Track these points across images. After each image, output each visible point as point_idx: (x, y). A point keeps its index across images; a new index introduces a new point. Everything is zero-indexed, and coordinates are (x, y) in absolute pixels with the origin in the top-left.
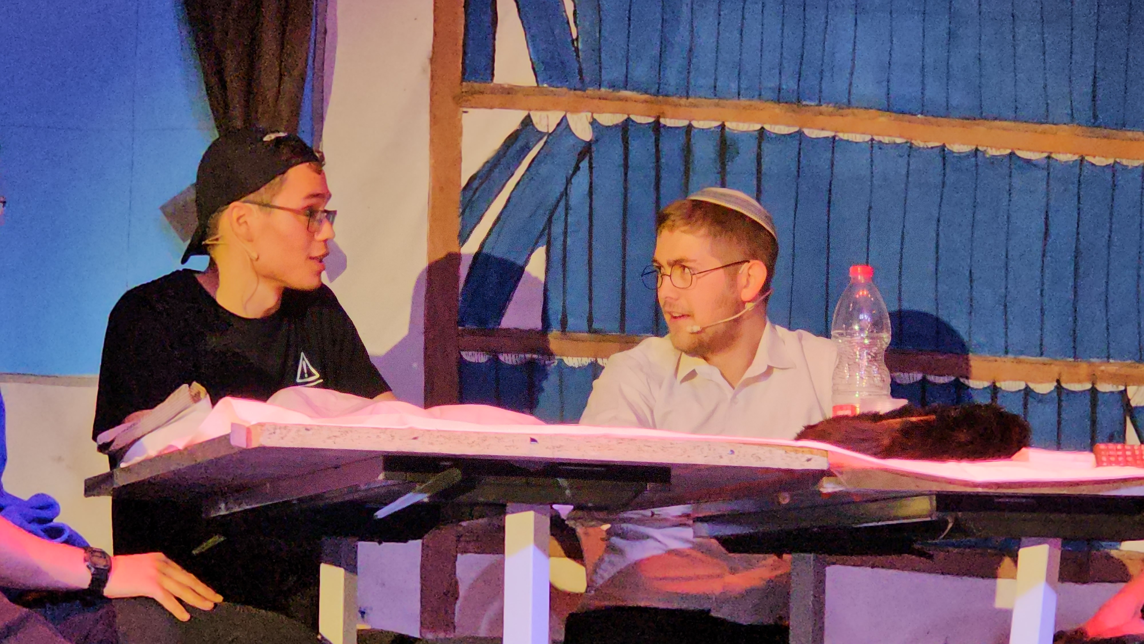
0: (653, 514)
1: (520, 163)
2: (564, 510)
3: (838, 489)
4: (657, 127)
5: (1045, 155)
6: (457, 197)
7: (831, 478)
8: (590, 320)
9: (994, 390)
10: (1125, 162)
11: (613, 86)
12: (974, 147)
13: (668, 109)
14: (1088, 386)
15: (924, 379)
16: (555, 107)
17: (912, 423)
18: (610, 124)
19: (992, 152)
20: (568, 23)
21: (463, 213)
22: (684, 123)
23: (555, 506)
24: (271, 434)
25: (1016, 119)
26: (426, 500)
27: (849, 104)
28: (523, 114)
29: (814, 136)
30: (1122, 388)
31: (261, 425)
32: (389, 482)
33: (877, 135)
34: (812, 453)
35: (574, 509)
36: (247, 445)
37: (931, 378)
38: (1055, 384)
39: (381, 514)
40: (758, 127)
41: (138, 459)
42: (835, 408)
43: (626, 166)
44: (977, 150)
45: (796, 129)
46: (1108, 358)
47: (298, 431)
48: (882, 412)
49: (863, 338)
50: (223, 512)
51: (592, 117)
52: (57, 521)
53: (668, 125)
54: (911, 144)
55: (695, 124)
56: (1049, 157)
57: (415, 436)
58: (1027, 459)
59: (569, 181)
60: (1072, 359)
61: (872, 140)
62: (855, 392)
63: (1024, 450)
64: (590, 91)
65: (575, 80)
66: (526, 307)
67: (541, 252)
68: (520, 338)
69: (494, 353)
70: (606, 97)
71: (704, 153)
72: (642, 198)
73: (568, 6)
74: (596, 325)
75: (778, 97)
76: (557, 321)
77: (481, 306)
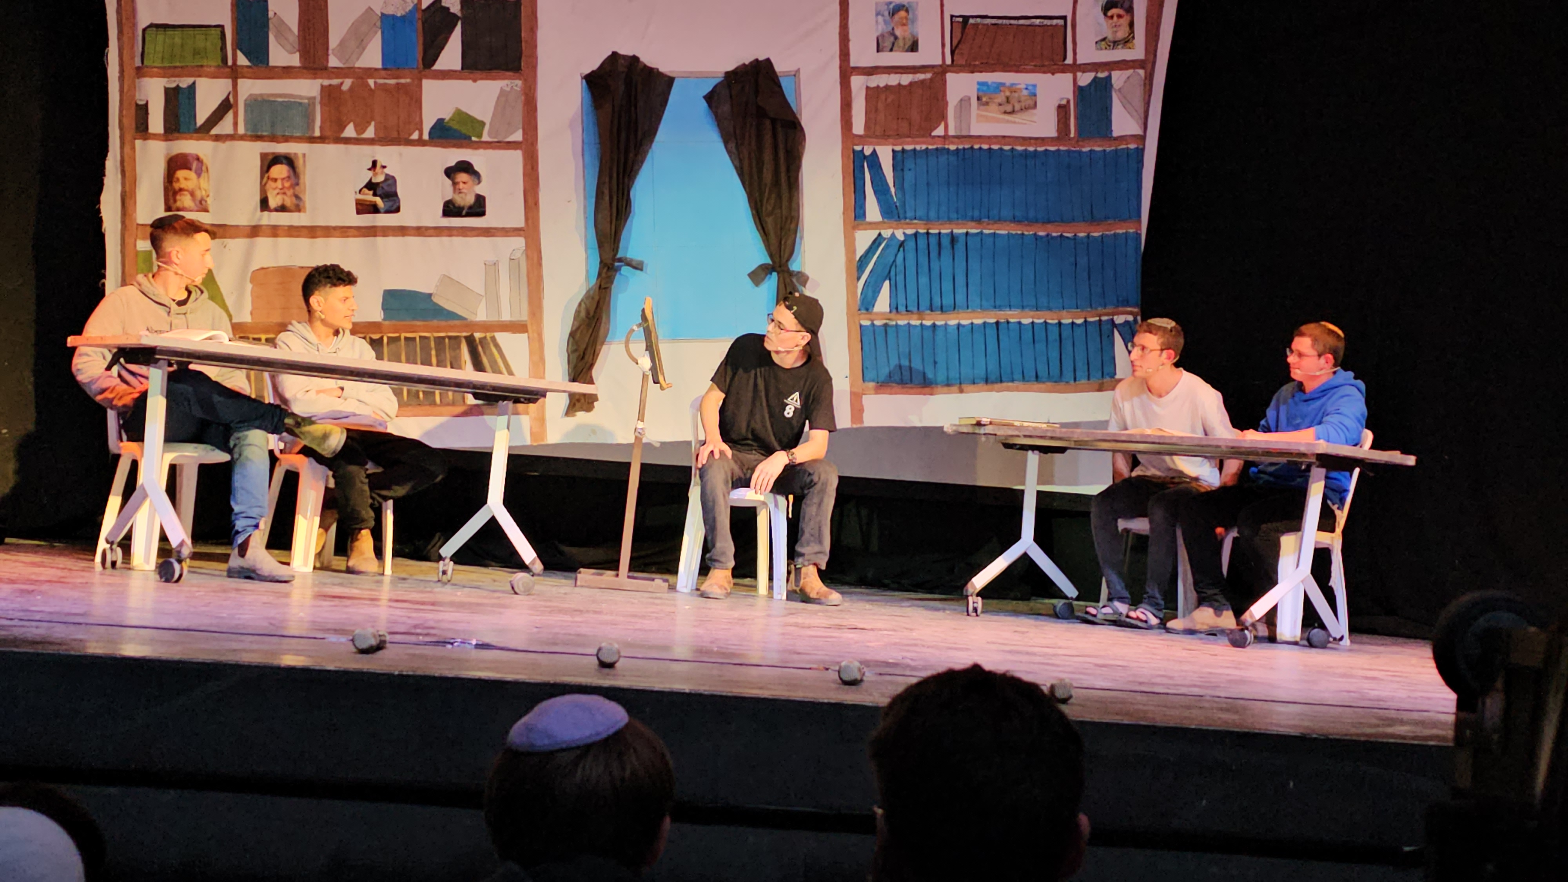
1: (878, 251)
4: (928, 233)
5: (1073, 235)
6: (855, 264)
8: (906, 307)
11: (911, 220)
12: (1047, 233)
13: (931, 226)
16: (890, 228)
18: (909, 234)
19: (1054, 234)
20: (893, 196)
21: (857, 270)
22: (937, 231)
27: (999, 220)
28: (877, 232)
29: (987, 233)
30: (1111, 317)
33: (1010, 231)
40: (966, 231)
43: (917, 249)
44: (1048, 235)
45: (980, 231)
46: (1104, 307)
51: (903, 231)
53: (932, 233)
54: (1023, 234)
55: (942, 232)
56: (1075, 235)
59: (896, 255)
60: (1089, 309)
61: (1009, 233)
64: (903, 221)
65: (896, 217)
66: (883, 303)
67: (887, 283)
68: (881, 315)
69: (872, 321)
70: (908, 224)
71: (946, 242)
72: (923, 260)
73: (893, 190)
74: (909, 309)
75: (973, 219)
76: (895, 308)
77: (867, 304)
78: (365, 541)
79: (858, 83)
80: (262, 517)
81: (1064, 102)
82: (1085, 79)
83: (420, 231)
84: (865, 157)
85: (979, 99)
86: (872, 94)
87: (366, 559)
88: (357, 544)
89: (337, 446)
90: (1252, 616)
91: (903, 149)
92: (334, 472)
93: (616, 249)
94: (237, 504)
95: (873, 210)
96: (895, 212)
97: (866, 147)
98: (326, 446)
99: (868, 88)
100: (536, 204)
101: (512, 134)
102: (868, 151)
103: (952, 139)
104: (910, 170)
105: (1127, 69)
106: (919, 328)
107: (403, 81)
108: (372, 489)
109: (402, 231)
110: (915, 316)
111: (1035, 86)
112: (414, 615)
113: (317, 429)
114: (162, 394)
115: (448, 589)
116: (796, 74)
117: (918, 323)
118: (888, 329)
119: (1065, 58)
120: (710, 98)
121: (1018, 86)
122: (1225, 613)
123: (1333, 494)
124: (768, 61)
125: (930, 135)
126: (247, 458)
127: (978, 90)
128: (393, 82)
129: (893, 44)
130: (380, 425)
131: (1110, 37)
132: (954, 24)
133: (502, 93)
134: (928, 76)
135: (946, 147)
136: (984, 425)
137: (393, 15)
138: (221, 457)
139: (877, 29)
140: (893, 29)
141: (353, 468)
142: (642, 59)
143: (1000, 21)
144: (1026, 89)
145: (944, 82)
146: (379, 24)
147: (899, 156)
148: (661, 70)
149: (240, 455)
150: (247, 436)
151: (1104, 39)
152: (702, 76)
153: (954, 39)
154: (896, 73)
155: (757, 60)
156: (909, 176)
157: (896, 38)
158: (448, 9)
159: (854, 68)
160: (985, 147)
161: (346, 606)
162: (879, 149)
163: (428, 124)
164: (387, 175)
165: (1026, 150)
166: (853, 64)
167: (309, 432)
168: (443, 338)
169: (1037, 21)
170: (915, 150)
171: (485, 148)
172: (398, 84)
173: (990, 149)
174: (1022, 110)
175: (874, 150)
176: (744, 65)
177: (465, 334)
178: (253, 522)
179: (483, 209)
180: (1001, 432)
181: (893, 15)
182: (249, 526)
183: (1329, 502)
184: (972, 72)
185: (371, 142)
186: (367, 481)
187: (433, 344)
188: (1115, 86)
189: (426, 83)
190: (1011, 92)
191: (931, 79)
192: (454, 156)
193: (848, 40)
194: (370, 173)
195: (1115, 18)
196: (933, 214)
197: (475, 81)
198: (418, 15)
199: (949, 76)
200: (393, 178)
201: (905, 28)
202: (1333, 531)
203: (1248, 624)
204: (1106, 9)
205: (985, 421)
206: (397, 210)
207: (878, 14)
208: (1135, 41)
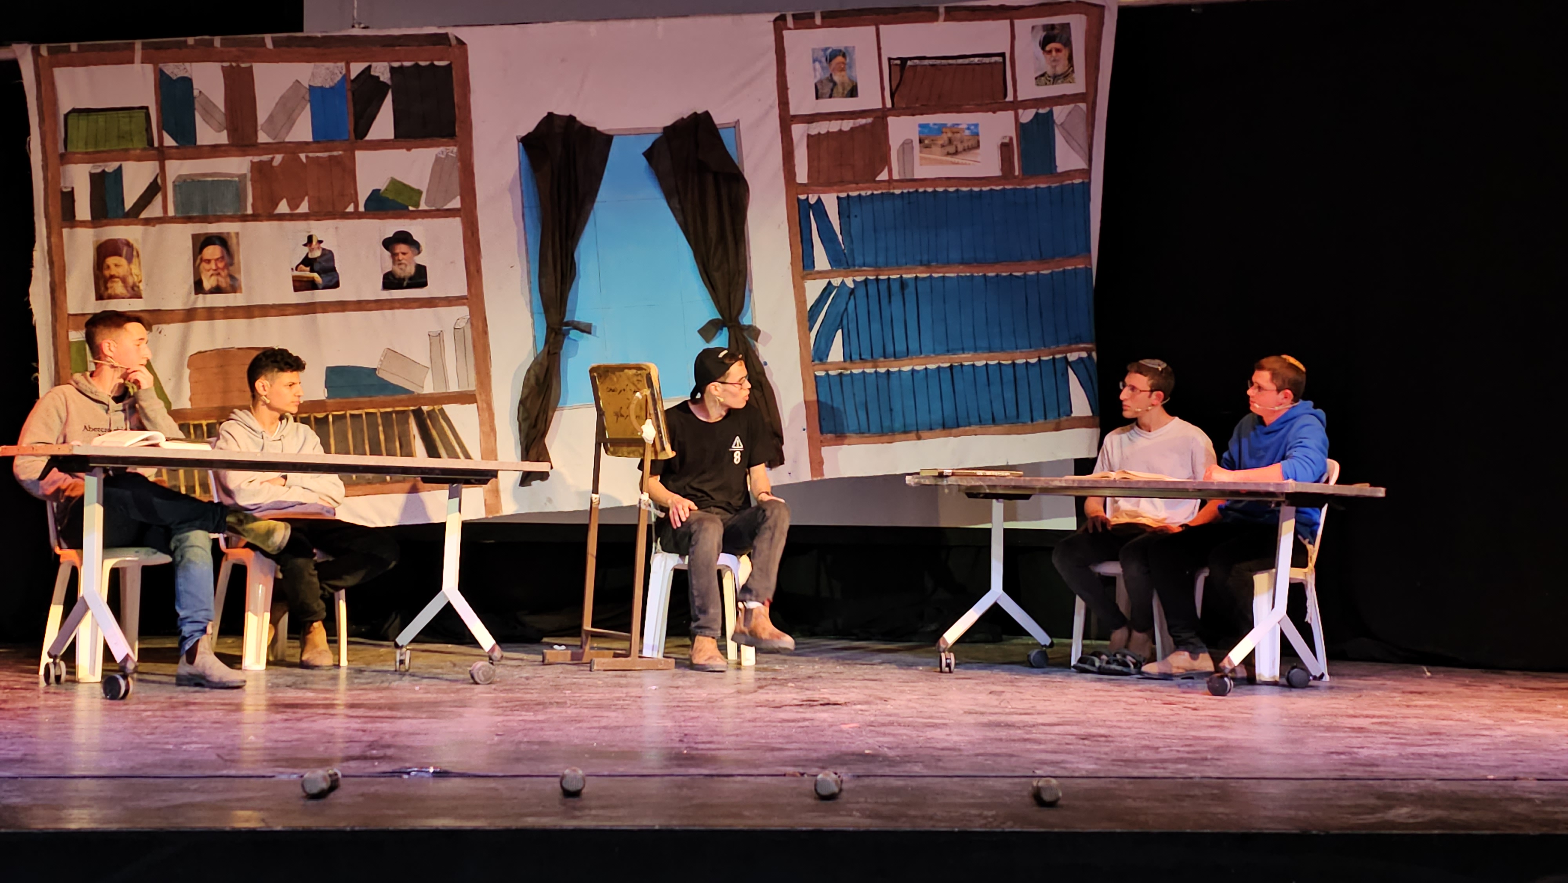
1: (829, 299)
4: (877, 280)
6: (807, 315)
8: (860, 355)
11: (860, 266)
12: (997, 274)
13: (881, 273)
14: (1051, 357)
16: (839, 276)
18: (859, 281)
19: (1004, 274)
20: (839, 243)
21: (809, 321)
22: (886, 277)
27: (948, 264)
28: (827, 280)
29: (937, 277)
30: (1064, 355)
33: (960, 274)
40: (915, 276)
43: (867, 296)
45: (929, 275)
46: (1057, 345)
51: (853, 279)
53: (881, 279)
54: (973, 275)
55: (891, 277)
56: (1025, 274)
59: (847, 304)
60: (1042, 349)
61: (958, 276)
64: (852, 268)
65: (845, 266)
66: (836, 353)
67: (840, 332)
68: (835, 365)
69: (827, 371)
70: (858, 271)
71: (896, 288)
72: (874, 308)
73: (840, 237)
74: (863, 357)
75: (921, 264)
76: (848, 357)
77: (820, 354)
78: (319, 632)
79: (798, 131)
80: (210, 620)
81: (1007, 140)
82: (1027, 116)
83: (360, 305)
84: (810, 206)
85: (921, 141)
86: (813, 141)
87: (320, 653)
88: (310, 636)
89: (282, 542)
90: (1230, 662)
91: (848, 195)
92: (282, 566)
93: (563, 313)
94: (182, 609)
95: (821, 261)
96: (844, 259)
97: (810, 196)
98: (270, 543)
99: (809, 136)
100: (479, 271)
101: (449, 201)
102: (813, 200)
103: (895, 184)
104: (856, 216)
105: (1068, 104)
106: (874, 375)
107: (335, 153)
108: (321, 580)
109: (342, 306)
110: (870, 364)
111: (976, 125)
112: (369, 726)
113: (261, 526)
114: (98, 502)
115: (406, 681)
116: (736, 125)
117: (872, 370)
118: (844, 379)
119: (1005, 96)
120: (649, 155)
121: (960, 127)
122: (1201, 655)
123: (1304, 529)
124: (707, 113)
125: (875, 181)
126: (190, 561)
127: (920, 132)
128: (326, 154)
129: (832, 90)
130: (328, 512)
131: (1050, 72)
132: (892, 67)
133: (438, 160)
134: (869, 120)
135: (892, 191)
136: (947, 476)
137: (322, 88)
138: (163, 559)
139: (815, 76)
140: (831, 75)
141: (301, 561)
142: (578, 119)
143: (938, 62)
144: (968, 129)
145: (886, 126)
146: (307, 97)
147: (845, 203)
148: (599, 128)
149: (182, 557)
150: (188, 537)
151: (1043, 75)
152: (639, 133)
153: (893, 83)
154: (837, 119)
155: (695, 113)
156: (855, 223)
157: (835, 84)
158: (378, 78)
159: (794, 116)
160: (930, 190)
161: (299, 720)
162: (823, 197)
163: (363, 196)
164: (324, 249)
165: (971, 190)
166: (792, 112)
167: (252, 530)
168: (390, 413)
169: (976, 60)
170: (860, 195)
171: (423, 218)
172: (330, 157)
173: (935, 192)
174: (964, 150)
175: (819, 199)
176: (683, 119)
177: (412, 408)
178: (201, 627)
179: (423, 280)
180: (966, 482)
181: (830, 61)
182: (197, 631)
183: (1300, 537)
184: (913, 115)
185: (305, 217)
186: (316, 572)
187: (380, 421)
188: (1057, 121)
189: (358, 154)
190: (953, 133)
191: (872, 124)
192: (391, 227)
193: (787, 89)
194: (306, 249)
195: (1054, 53)
196: (881, 260)
197: (409, 149)
198: (348, 86)
199: (890, 119)
200: (330, 252)
201: (843, 73)
202: (1305, 566)
203: (1227, 671)
204: (1043, 44)
205: (947, 472)
206: (336, 285)
207: (814, 61)
208: (1075, 75)
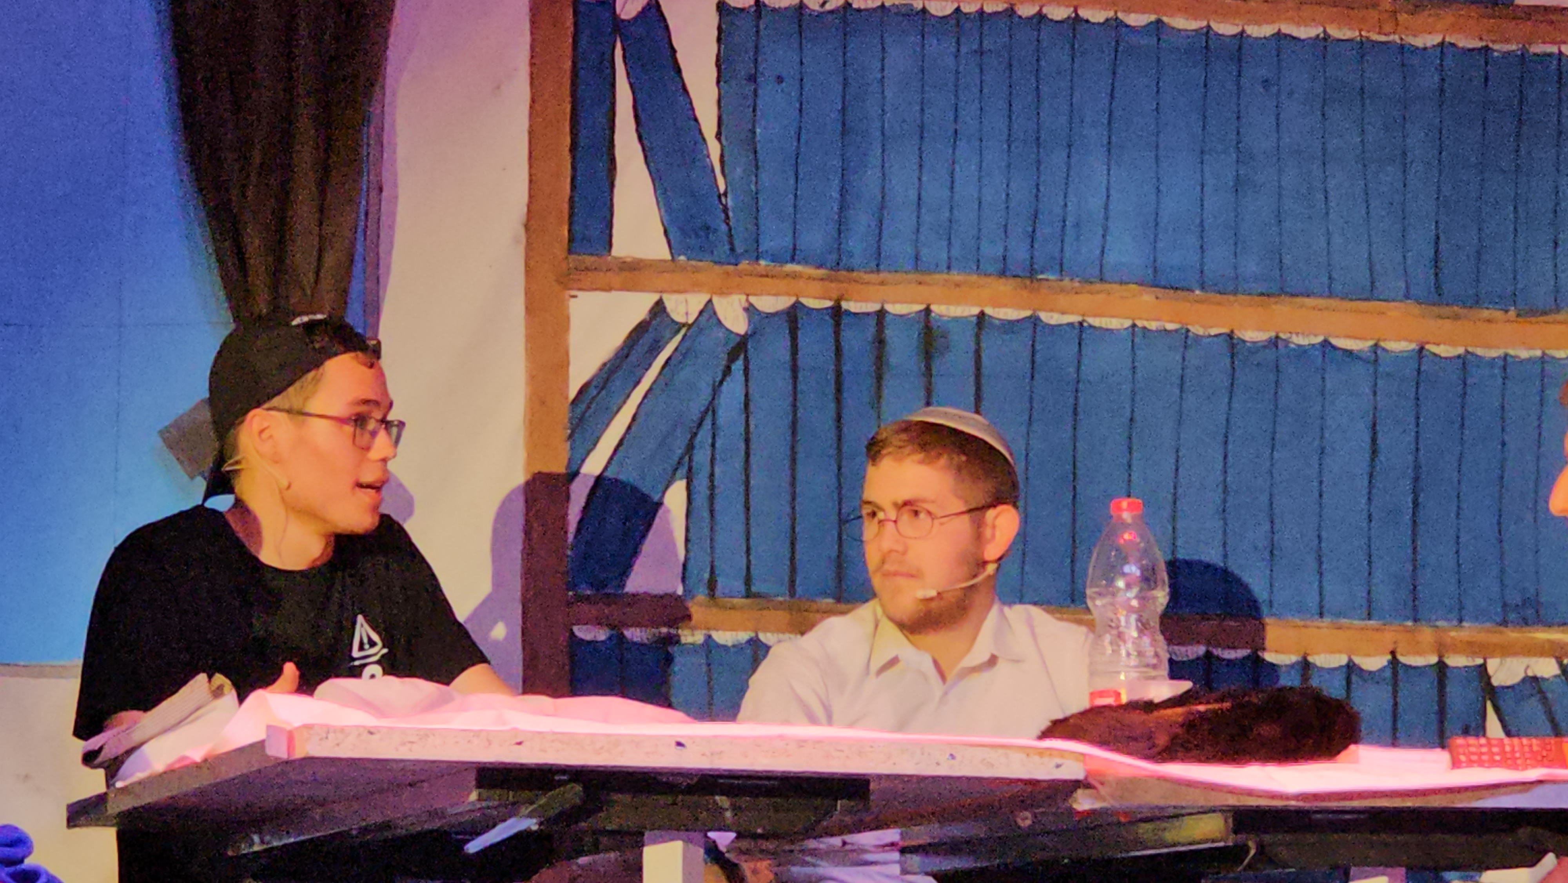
0: (844, 843)
1: (650, 365)
2: (724, 839)
3: (1098, 805)
4: (837, 312)
5: (1371, 343)
6: (563, 414)
7: (1088, 791)
8: (748, 581)
9: (1305, 666)
10: (1479, 352)
11: (776, 259)
12: (1273, 334)
13: (852, 289)
14: (1434, 660)
15: (1208, 655)
16: (696, 287)
17: (1199, 712)
18: (771, 310)
20: (713, 171)
21: (570, 437)
22: (870, 305)
23: (711, 834)
24: (321, 739)
25: (1331, 295)
26: (535, 828)
27: (1101, 278)
28: (653, 298)
29: (1053, 322)
30: (1480, 661)
31: (308, 727)
32: (484, 804)
33: (1140, 318)
34: (1062, 757)
35: (737, 838)
36: (289, 754)
37: (1218, 652)
38: (1389, 657)
39: (473, 847)
40: (976, 311)
41: (140, 776)
42: (1093, 695)
43: (795, 369)
44: (1277, 337)
45: (1028, 313)
46: (1461, 621)
47: (359, 735)
48: (1157, 700)
49: (1129, 599)
50: (256, 848)
51: (747, 300)
52: (30, 862)
53: (853, 310)
54: (1188, 331)
55: (889, 307)
56: (1376, 345)
57: (519, 741)
58: (1356, 761)
59: (716, 389)
60: (1410, 623)
61: (1134, 326)
62: (1119, 673)
63: (1352, 747)
64: (744, 265)
65: (723, 249)
66: (659, 563)
67: (680, 489)
68: (653, 608)
69: (616, 628)
70: (767, 274)
71: (902, 347)
72: (817, 412)
73: (714, 149)
74: (759, 588)
75: (1005, 269)
76: (703, 582)
77: (599, 561)
84: (620, 25)
91: (759, 4)
95: (639, 222)
96: (720, 229)
102: (629, 5)
104: (780, 79)
110: (782, 617)
147: (744, 25)
156: (775, 101)
170: (801, 8)
173: (1075, 20)
175: (653, 6)
196: (858, 240)
